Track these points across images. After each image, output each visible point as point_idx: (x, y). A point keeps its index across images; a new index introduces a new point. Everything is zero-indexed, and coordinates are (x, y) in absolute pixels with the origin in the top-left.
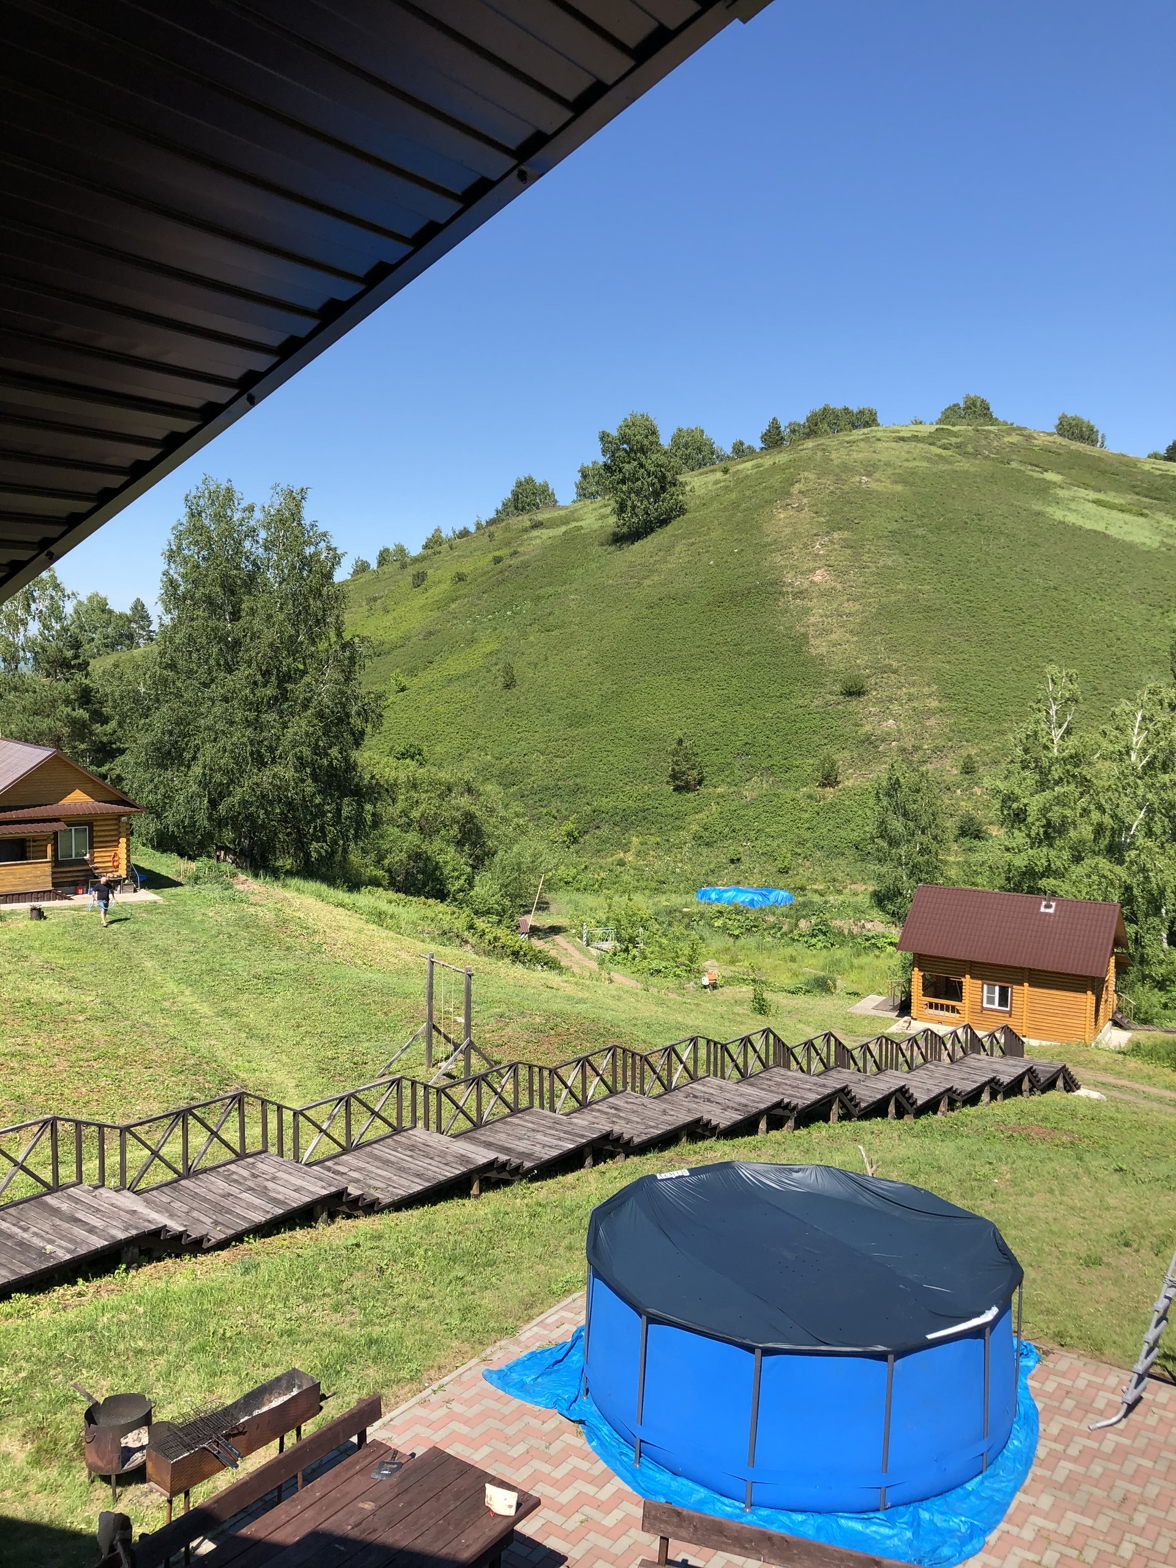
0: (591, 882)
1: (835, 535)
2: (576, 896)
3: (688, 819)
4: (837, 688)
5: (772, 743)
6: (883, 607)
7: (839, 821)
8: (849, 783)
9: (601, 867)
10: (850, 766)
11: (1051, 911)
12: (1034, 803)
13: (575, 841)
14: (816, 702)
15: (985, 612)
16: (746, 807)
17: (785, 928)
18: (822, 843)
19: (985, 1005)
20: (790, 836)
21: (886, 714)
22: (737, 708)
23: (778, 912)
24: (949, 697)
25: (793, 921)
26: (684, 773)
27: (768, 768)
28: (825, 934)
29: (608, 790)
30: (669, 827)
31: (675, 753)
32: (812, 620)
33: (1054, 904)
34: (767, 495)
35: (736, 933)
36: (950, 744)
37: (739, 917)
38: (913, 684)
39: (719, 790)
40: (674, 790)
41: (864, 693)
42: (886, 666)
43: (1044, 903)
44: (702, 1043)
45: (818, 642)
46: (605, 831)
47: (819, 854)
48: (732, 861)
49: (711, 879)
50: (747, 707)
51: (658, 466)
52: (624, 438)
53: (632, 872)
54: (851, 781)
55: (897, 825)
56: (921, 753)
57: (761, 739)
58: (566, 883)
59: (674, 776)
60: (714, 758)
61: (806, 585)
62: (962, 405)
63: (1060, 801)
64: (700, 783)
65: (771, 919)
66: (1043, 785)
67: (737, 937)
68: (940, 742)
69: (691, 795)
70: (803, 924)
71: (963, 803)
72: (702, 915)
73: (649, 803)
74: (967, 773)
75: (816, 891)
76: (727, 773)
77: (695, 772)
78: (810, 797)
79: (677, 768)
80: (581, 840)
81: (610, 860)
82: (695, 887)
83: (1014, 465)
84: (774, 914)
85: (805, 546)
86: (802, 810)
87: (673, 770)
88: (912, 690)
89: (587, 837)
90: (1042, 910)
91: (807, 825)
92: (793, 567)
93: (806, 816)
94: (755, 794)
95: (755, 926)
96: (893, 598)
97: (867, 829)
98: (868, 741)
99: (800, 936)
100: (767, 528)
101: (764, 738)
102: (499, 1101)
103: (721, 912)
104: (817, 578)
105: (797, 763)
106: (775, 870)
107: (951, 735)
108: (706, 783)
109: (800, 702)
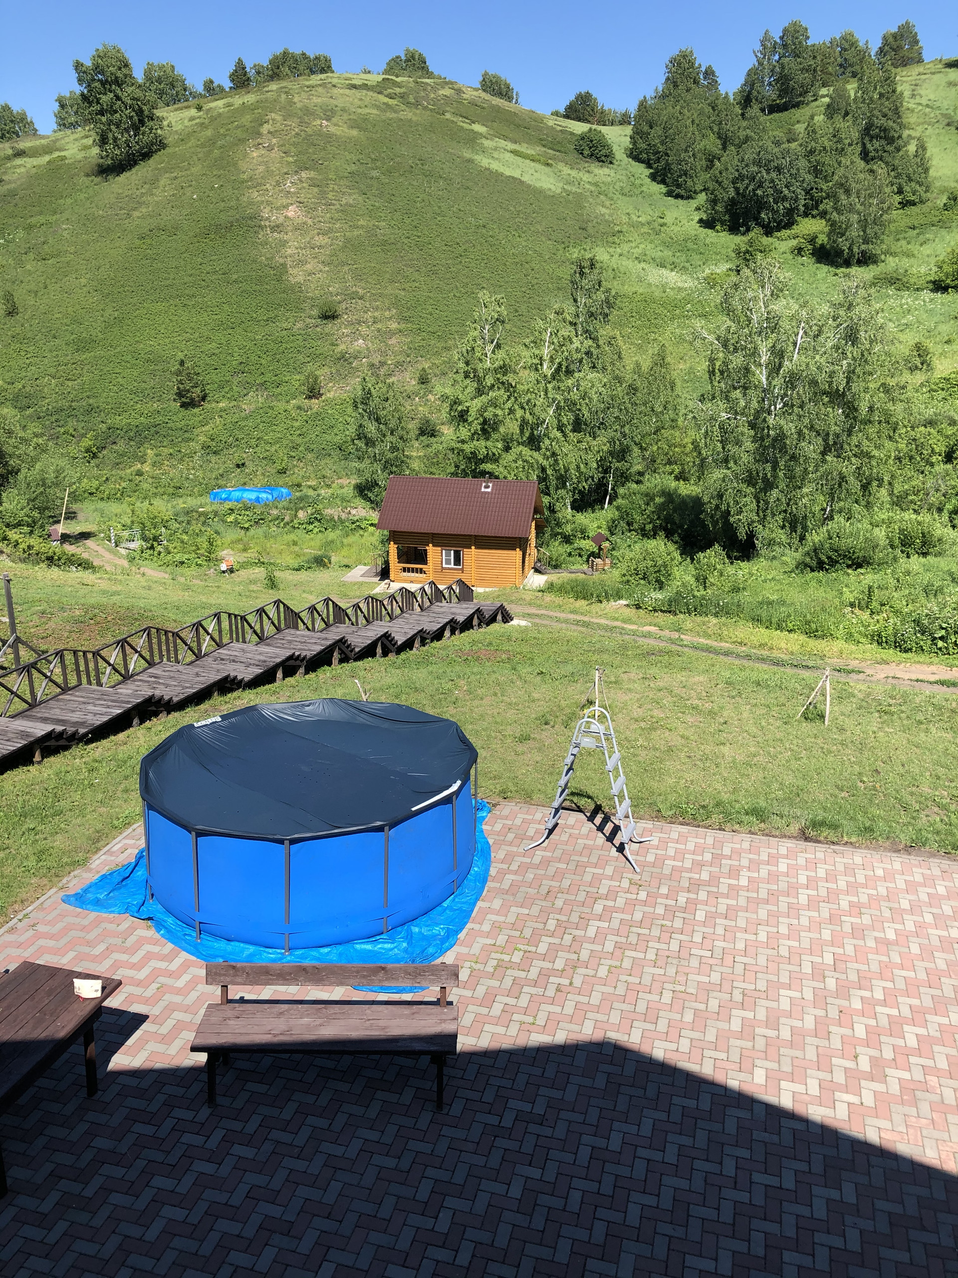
0: (113, 492)
1: (304, 174)
2: (101, 505)
3: (196, 431)
4: (315, 312)
5: (263, 362)
6: (348, 241)
7: (324, 427)
8: (330, 395)
9: (121, 478)
10: (331, 380)
11: (489, 490)
12: (475, 405)
13: (95, 456)
14: (298, 325)
15: (430, 246)
16: (246, 418)
17: (287, 519)
18: (312, 447)
19: (444, 566)
20: (285, 442)
21: (356, 335)
22: (230, 331)
23: (280, 506)
24: (406, 320)
25: (293, 512)
26: (188, 391)
27: (262, 384)
28: (319, 521)
29: (119, 409)
30: (180, 439)
31: (178, 373)
32: (289, 251)
33: (491, 485)
34: (239, 133)
35: (246, 525)
36: (408, 359)
37: (247, 513)
38: (377, 308)
39: (221, 405)
40: (181, 406)
41: (337, 317)
42: (353, 293)
43: (484, 484)
44: (224, 617)
45: (295, 271)
46: (121, 446)
47: (310, 456)
48: (238, 466)
49: (220, 482)
50: (239, 330)
51: (134, 99)
52: (97, 69)
53: (150, 480)
54: (332, 392)
55: (371, 428)
56: (386, 367)
57: (253, 358)
58: (90, 494)
59: (180, 394)
60: (214, 376)
61: (281, 220)
62: (403, 58)
63: (494, 404)
64: (204, 398)
65: (275, 512)
66: (480, 392)
67: (248, 529)
68: (401, 358)
69: (196, 410)
70: (301, 514)
71: (421, 408)
72: (216, 514)
73: (159, 419)
74: (423, 383)
75: (310, 487)
76: (226, 390)
77: (198, 390)
78: (299, 408)
79: (181, 386)
80: (100, 455)
81: (129, 471)
82: (207, 490)
83: (448, 116)
84: (277, 508)
85: (278, 184)
86: (293, 419)
87: (178, 388)
88: (376, 314)
89: (105, 452)
90: (483, 490)
91: (299, 432)
92: (269, 203)
93: (296, 424)
94: (253, 407)
95: (262, 519)
96: (356, 233)
97: (347, 433)
98: (342, 357)
99: (300, 524)
100: (243, 165)
101: (256, 358)
102: (50, 684)
103: (232, 510)
104: (291, 214)
105: (286, 379)
106: (275, 471)
107: (409, 352)
108: (209, 399)
109: (284, 326)
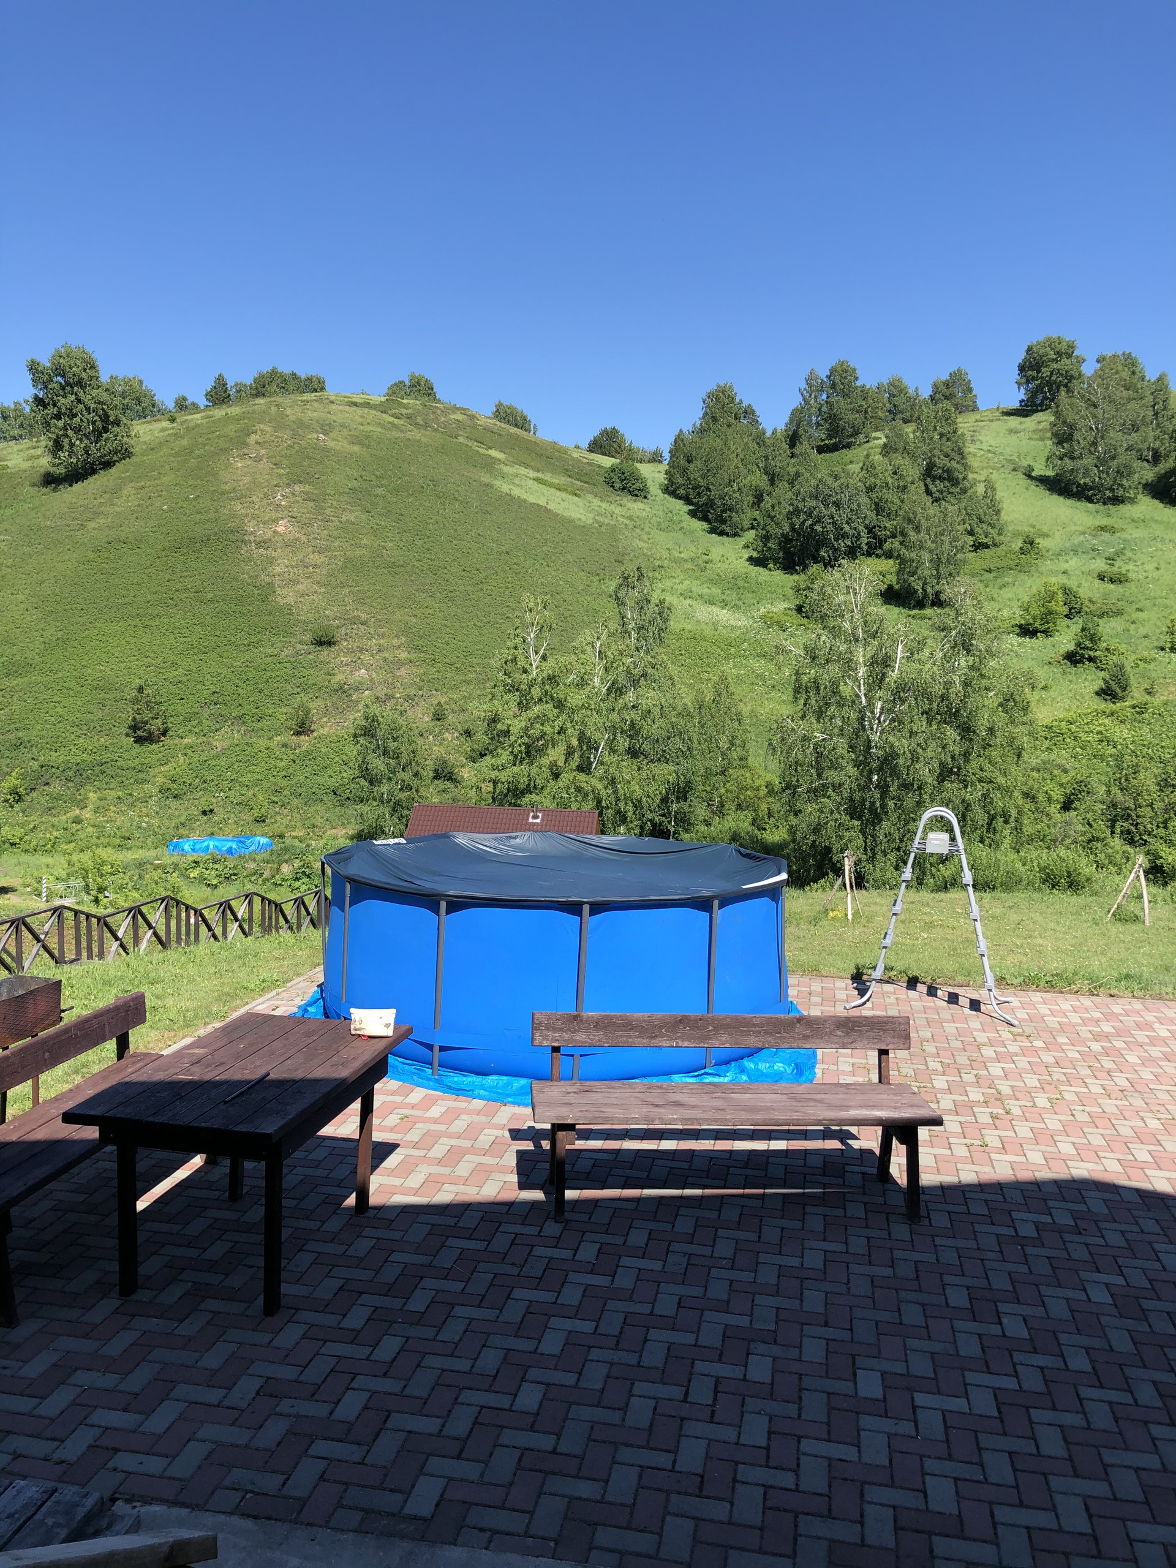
0: (42, 843)
1: (297, 488)
2: (25, 858)
3: (152, 772)
4: (308, 637)
5: (241, 691)
6: (349, 560)
7: (315, 767)
8: (324, 731)
9: (53, 826)
10: (325, 714)
11: (538, 821)
13: (19, 799)
14: (286, 652)
15: (446, 571)
16: (218, 757)
17: (266, 874)
18: (299, 790)
20: (266, 785)
21: (357, 664)
22: (202, 656)
23: (259, 858)
24: (417, 649)
25: (276, 866)
26: (146, 723)
28: (308, 877)
30: (132, 781)
32: (278, 569)
33: (540, 815)
34: (222, 443)
35: (215, 882)
36: (420, 693)
38: (383, 636)
39: (186, 741)
40: (135, 742)
41: (334, 643)
42: (354, 617)
43: (531, 814)
44: (257, 901)
45: (285, 592)
46: (55, 788)
47: (296, 802)
48: (204, 813)
49: (181, 831)
50: (213, 655)
52: (59, 371)
53: (90, 829)
54: (326, 728)
55: (378, 764)
56: (393, 701)
57: (230, 688)
58: (12, 844)
59: (134, 728)
60: (179, 707)
61: (269, 534)
62: (407, 383)
64: (164, 733)
65: (252, 866)
66: (523, 706)
67: (216, 886)
68: (412, 691)
69: (155, 747)
70: (285, 869)
71: (435, 748)
72: (176, 867)
73: (106, 756)
74: (438, 720)
75: (295, 838)
76: (194, 723)
77: (159, 722)
78: (285, 745)
79: (138, 717)
80: (28, 798)
81: (64, 818)
82: (165, 842)
83: (461, 439)
84: (254, 860)
85: (266, 496)
86: (277, 758)
87: (134, 718)
88: (382, 641)
89: (34, 794)
90: (531, 820)
91: (284, 773)
92: (254, 516)
93: (281, 764)
94: (226, 744)
95: (235, 875)
96: (358, 552)
97: (344, 775)
98: (340, 689)
99: (284, 880)
101: (234, 687)
104: (280, 529)
105: (270, 712)
106: (251, 819)
107: (422, 684)
108: (170, 733)
109: (269, 652)
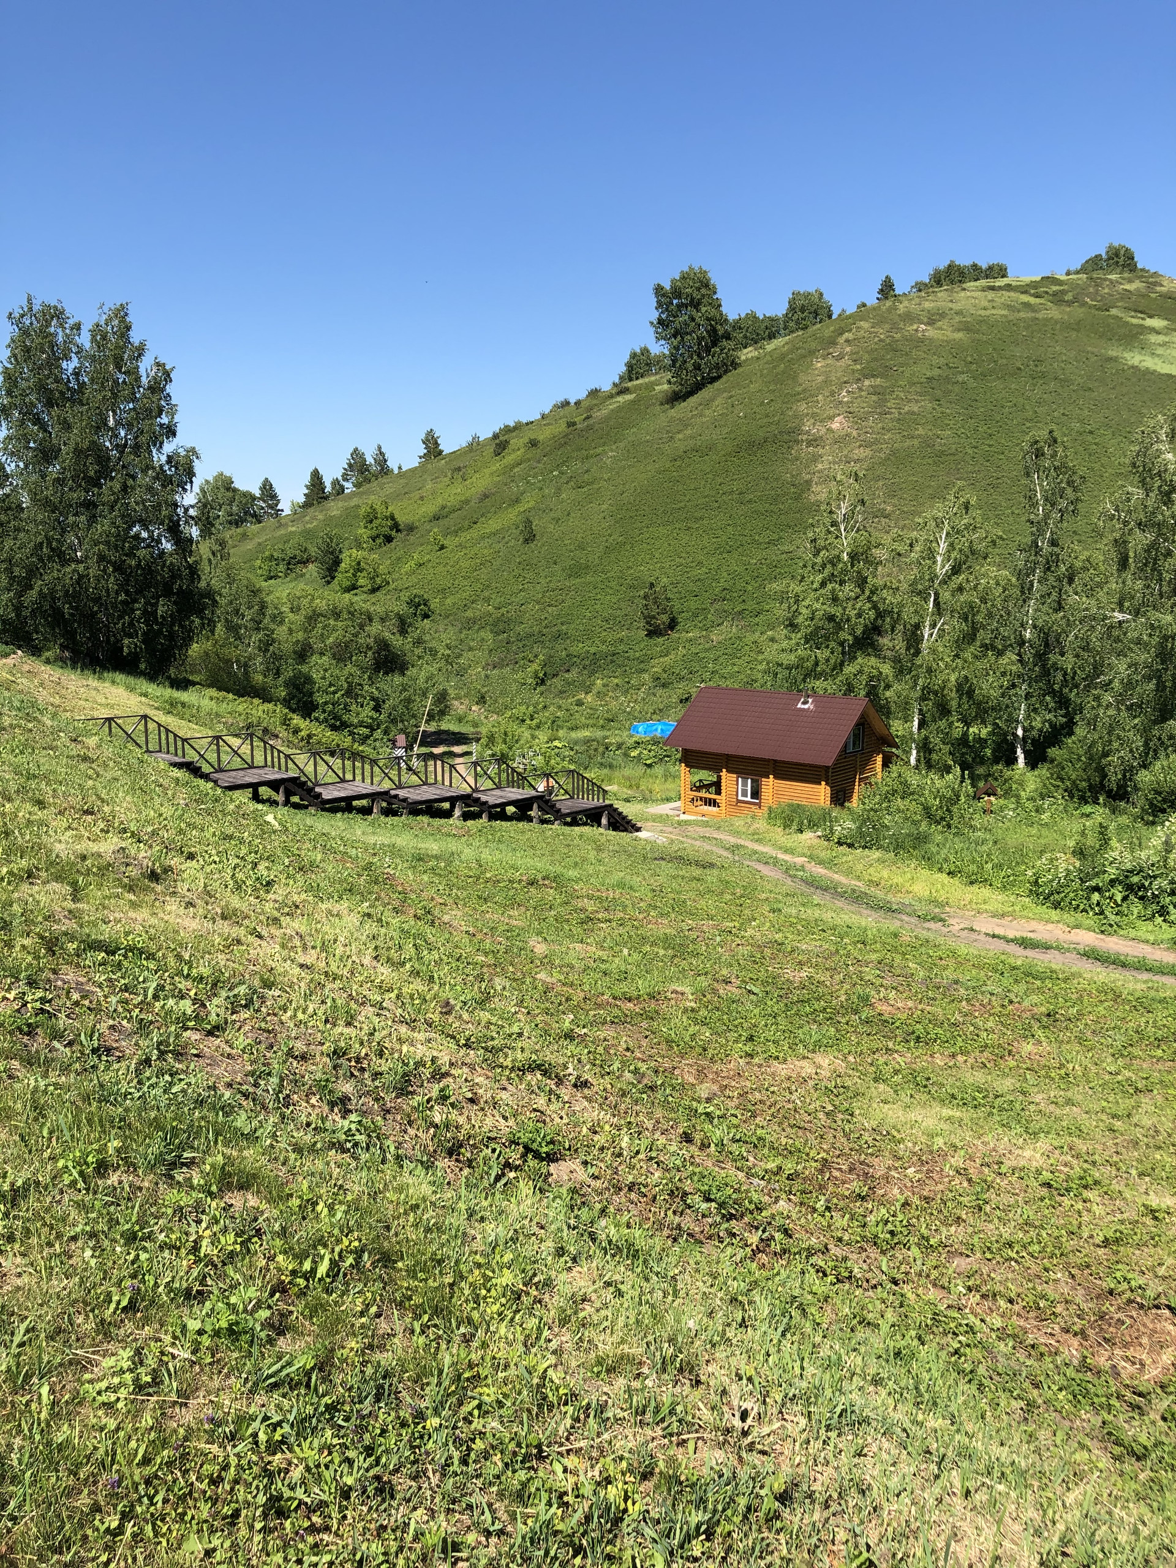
1: (867, 383)
3: (652, 663)
5: (750, 588)
6: (894, 452)
9: (559, 707)
11: (806, 706)
13: (543, 683)
19: (740, 798)
20: (741, 677)
26: (654, 618)
27: (740, 613)
29: (588, 635)
30: (633, 670)
31: (646, 597)
32: (820, 466)
33: (810, 700)
37: (655, 748)
39: (689, 635)
40: (646, 635)
43: (802, 699)
45: (819, 488)
46: (572, 674)
51: (708, 319)
52: (676, 292)
57: (740, 584)
59: (645, 621)
61: (823, 431)
62: (1104, 256)
64: (671, 627)
69: (661, 640)
73: (620, 648)
77: (667, 617)
80: (549, 682)
81: (570, 701)
83: (1114, 312)
85: (832, 394)
89: (554, 680)
90: (800, 705)
92: (814, 415)
94: (722, 637)
95: (668, 756)
100: (802, 378)
101: (743, 584)
103: (642, 744)
104: (835, 426)
108: (678, 628)
